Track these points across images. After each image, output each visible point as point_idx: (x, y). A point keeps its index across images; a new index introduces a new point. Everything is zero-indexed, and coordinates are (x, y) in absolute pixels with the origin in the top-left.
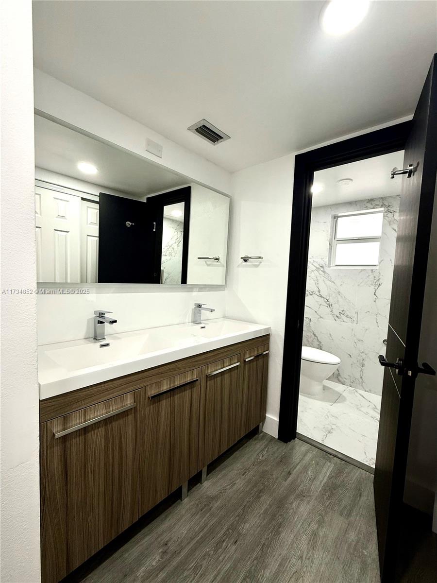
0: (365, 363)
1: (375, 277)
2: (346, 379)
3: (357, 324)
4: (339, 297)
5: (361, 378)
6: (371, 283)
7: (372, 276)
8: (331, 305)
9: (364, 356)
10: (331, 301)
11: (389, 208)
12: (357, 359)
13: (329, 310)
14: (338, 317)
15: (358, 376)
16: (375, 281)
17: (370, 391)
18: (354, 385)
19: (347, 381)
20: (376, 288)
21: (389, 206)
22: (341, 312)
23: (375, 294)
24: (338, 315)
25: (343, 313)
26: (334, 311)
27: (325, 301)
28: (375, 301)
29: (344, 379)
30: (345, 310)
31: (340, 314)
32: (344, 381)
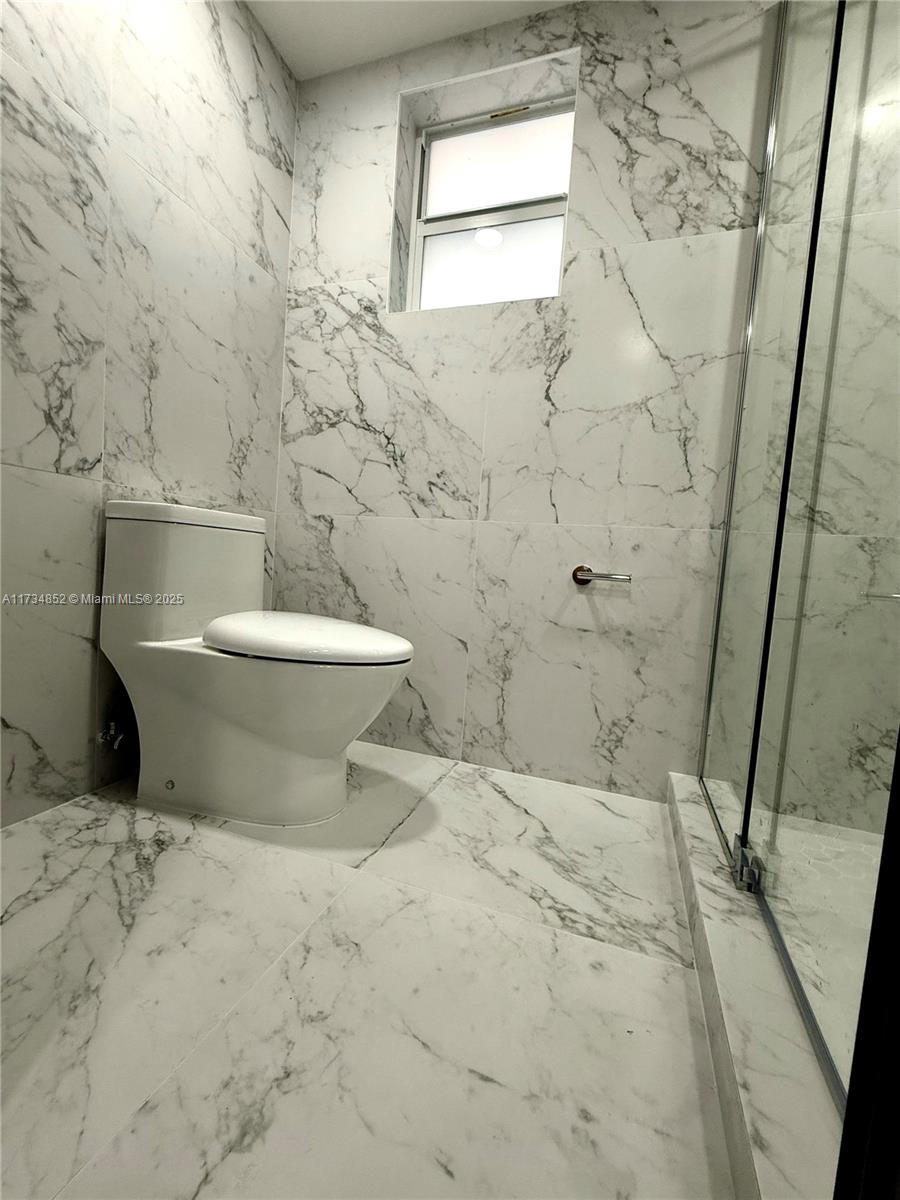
0: (514, 664)
1: (547, 329)
2: (448, 733)
3: (486, 519)
4: (428, 422)
5: (500, 722)
6: (534, 354)
7: (540, 326)
8: (402, 456)
9: (508, 636)
10: (402, 441)
11: (600, 47)
12: (487, 652)
13: (393, 475)
14: (423, 501)
15: (487, 716)
16: (548, 344)
17: (528, 769)
18: (477, 751)
19: (455, 743)
20: (551, 371)
21: (599, 37)
22: (434, 480)
23: (548, 398)
24: (426, 494)
25: (439, 482)
26: (412, 479)
27: (380, 445)
28: (548, 424)
29: (445, 737)
30: (448, 469)
31: (431, 490)
32: (444, 743)
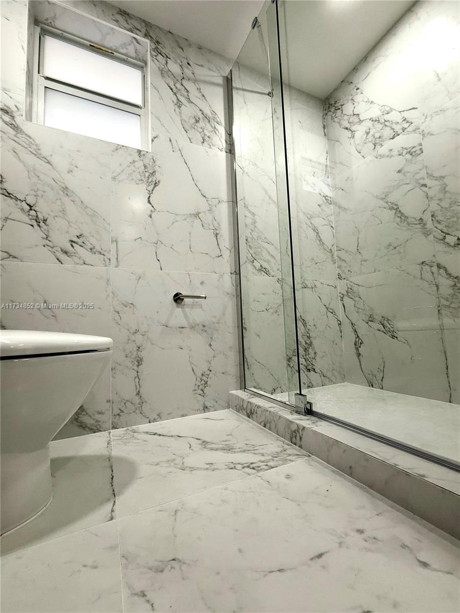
0: (143, 354)
1: (145, 167)
2: (100, 413)
3: (117, 266)
4: (66, 200)
5: (138, 394)
6: (139, 177)
7: (141, 164)
8: (45, 221)
9: (139, 338)
10: (43, 209)
11: (158, 47)
12: (124, 350)
13: (36, 234)
14: (66, 253)
15: (128, 392)
16: (147, 174)
17: (160, 417)
18: (123, 418)
19: (107, 419)
20: (150, 188)
21: (158, 42)
22: (75, 239)
23: (149, 202)
24: (68, 247)
25: (80, 241)
26: (54, 236)
27: (22, 210)
28: (151, 216)
29: (97, 417)
30: (85, 234)
31: (72, 246)
32: (97, 421)
